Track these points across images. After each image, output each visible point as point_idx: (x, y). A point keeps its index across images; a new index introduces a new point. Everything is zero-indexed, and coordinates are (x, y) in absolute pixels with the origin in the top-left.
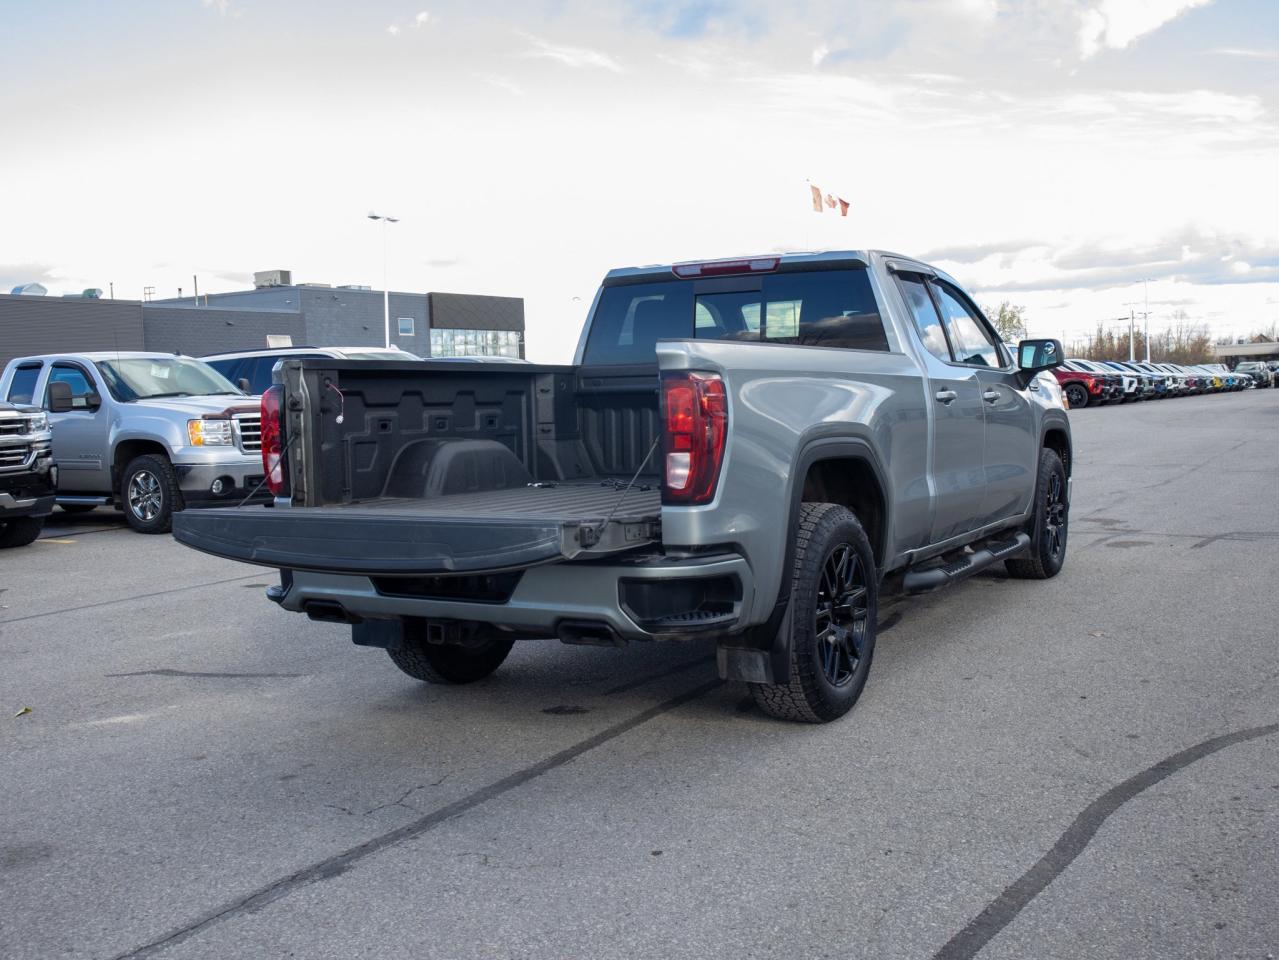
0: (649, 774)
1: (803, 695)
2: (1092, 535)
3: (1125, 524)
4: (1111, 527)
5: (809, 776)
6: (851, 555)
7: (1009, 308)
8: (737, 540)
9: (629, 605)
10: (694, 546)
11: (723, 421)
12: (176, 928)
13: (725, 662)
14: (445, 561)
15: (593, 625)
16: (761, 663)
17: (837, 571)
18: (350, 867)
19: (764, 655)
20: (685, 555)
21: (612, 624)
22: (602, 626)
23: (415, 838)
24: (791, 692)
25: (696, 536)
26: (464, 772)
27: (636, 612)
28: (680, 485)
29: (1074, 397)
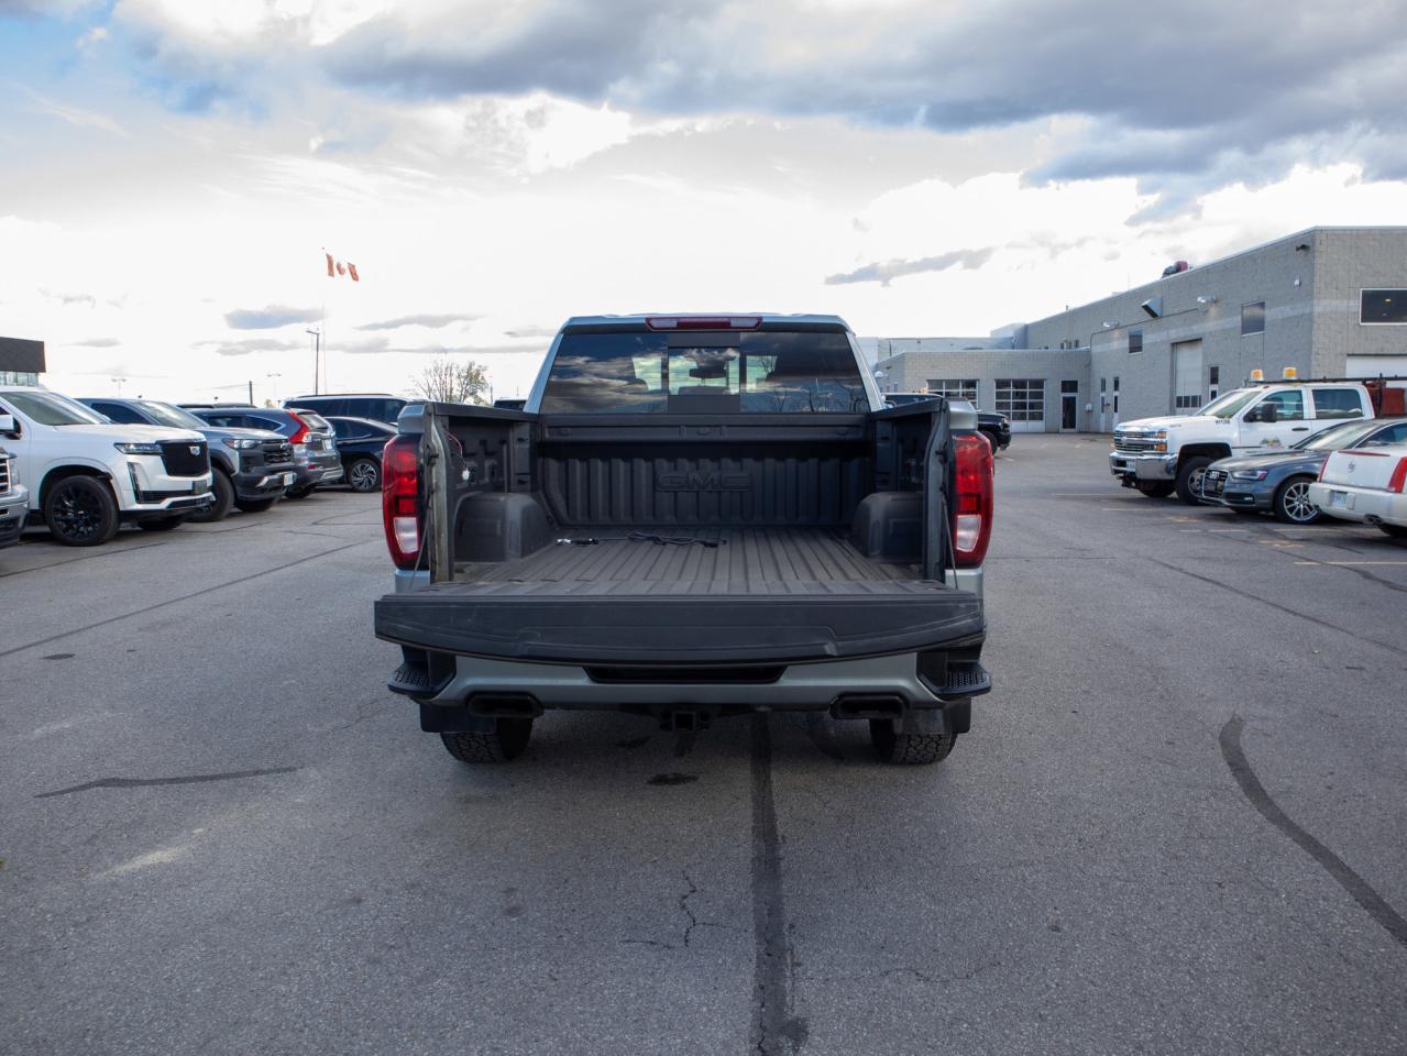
7: (475, 368)
9: (925, 675)
14: (826, 647)
15: (881, 698)
21: (905, 695)
27: (933, 681)
28: (965, 548)
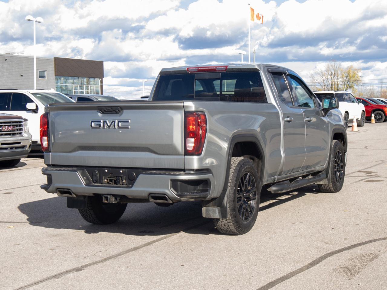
0: (178, 248)
1: (232, 224)
2: (360, 177)
3: (376, 174)
4: (370, 174)
5: (233, 248)
6: (250, 176)
8: (209, 168)
9: (173, 189)
10: (195, 169)
11: (205, 128)
12: (35, 282)
13: (205, 212)
15: (161, 195)
16: (217, 211)
17: (245, 182)
18: (84, 269)
19: (218, 209)
20: (192, 172)
21: (167, 195)
22: (163, 195)
23: (103, 263)
24: (228, 223)
25: (196, 166)
26: (114, 248)
27: (176, 191)
28: (191, 149)
29: (378, 117)
